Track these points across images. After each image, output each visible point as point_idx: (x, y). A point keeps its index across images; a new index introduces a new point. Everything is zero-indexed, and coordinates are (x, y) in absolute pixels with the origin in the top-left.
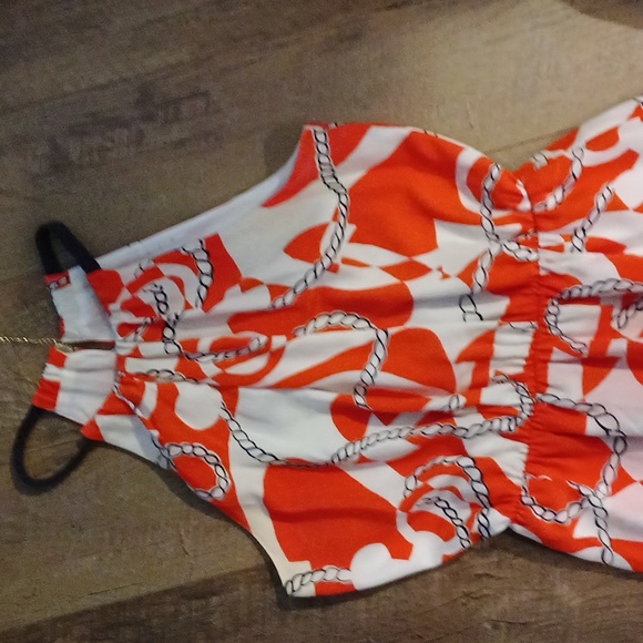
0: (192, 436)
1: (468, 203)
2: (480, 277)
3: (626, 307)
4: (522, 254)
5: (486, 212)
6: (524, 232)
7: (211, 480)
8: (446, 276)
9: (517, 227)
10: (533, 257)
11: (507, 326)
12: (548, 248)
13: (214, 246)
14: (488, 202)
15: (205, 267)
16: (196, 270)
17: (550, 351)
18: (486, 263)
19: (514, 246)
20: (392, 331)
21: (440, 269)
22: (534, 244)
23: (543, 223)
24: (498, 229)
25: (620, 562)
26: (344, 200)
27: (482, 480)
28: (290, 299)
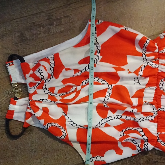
1: (138, 49)
2: (140, 73)
4: (154, 66)
5: (144, 52)
6: (155, 59)
8: (130, 72)
9: (153, 57)
10: (157, 66)
11: (148, 88)
12: (162, 64)
14: (145, 49)
17: (161, 96)
18: (143, 68)
19: (151, 63)
20: (113, 85)
21: (128, 70)
22: (158, 63)
23: (161, 56)
28: (80, 74)
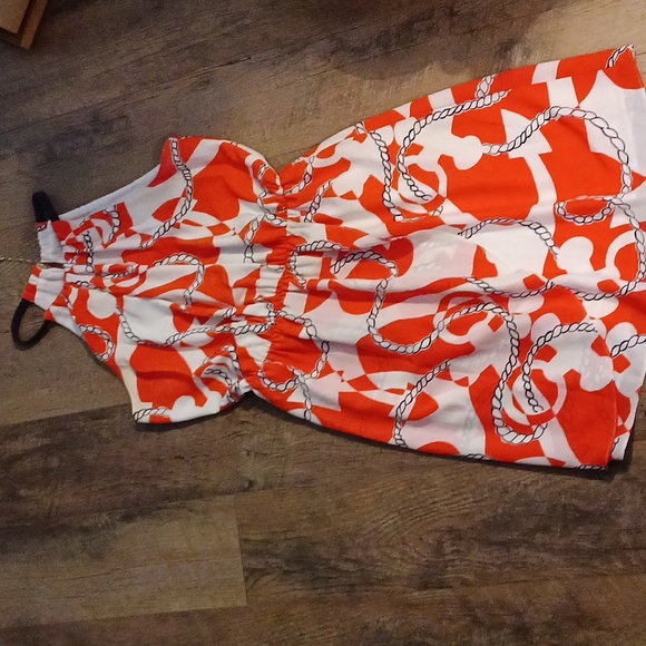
0: (94, 321)
3: (339, 260)
4: (276, 222)
6: (279, 208)
7: (103, 349)
8: (235, 234)
9: (275, 205)
10: (283, 224)
12: (291, 219)
13: (121, 209)
15: (116, 222)
16: (111, 223)
17: (288, 285)
18: (255, 226)
19: (272, 217)
20: (206, 267)
22: (284, 216)
23: (290, 204)
24: (265, 205)
25: (314, 419)
26: (190, 184)
27: (237, 360)
28: (150, 243)
